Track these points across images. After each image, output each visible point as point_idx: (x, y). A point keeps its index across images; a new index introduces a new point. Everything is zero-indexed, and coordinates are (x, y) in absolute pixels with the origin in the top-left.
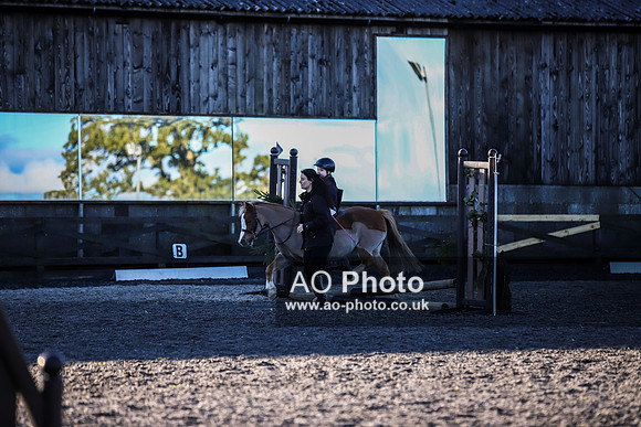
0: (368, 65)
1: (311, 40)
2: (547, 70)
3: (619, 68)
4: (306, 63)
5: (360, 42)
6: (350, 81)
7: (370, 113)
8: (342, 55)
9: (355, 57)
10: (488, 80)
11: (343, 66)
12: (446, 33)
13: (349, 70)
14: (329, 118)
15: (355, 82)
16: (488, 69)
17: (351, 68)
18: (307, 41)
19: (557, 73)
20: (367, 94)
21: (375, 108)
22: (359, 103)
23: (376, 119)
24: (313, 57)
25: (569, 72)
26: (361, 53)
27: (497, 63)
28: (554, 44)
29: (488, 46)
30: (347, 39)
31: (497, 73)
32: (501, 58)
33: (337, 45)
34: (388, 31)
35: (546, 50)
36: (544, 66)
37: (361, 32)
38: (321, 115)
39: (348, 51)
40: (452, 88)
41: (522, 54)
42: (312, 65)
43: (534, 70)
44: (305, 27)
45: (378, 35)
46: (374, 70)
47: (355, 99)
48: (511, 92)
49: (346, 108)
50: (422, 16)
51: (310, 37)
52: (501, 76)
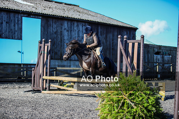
0: (20, 24)
1: (4, 16)
2: (66, 30)
3: (82, 31)
5: (18, 18)
6: (15, 29)
7: (20, 38)
8: (13, 21)
9: (16, 22)
10: (51, 31)
11: (13, 24)
12: (41, 18)
13: (15, 26)
14: (9, 39)
15: (16, 29)
16: (51, 28)
17: (15, 25)
18: (3, 16)
19: (68, 31)
20: (20, 33)
21: (22, 36)
22: (17, 35)
23: (22, 40)
24: (5, 21)
25: (71, 31)
26: (18, 21)
27: (54, 27)
28: (68, 23)
29: (51, 22)
30: (14, 17)
31: (54, 29)
32: (55, 26)
33: (12, 18)
34: (26, 16)
35: (66, 24)
36: (65, 29)
37: (18, 15)
38: (6, 38)
39: (14, 20)
40: (42, 33)
41: (60, 25)
42: (4, 23)
43: (63, 30)
44: (3, 12)
45: (23, 16)
46: (21, 26)
47: (16, 34)
48: (57, 35)
49: (14, 36)
50: (35, 12)
51: (4, 15)
52: (55, 31)
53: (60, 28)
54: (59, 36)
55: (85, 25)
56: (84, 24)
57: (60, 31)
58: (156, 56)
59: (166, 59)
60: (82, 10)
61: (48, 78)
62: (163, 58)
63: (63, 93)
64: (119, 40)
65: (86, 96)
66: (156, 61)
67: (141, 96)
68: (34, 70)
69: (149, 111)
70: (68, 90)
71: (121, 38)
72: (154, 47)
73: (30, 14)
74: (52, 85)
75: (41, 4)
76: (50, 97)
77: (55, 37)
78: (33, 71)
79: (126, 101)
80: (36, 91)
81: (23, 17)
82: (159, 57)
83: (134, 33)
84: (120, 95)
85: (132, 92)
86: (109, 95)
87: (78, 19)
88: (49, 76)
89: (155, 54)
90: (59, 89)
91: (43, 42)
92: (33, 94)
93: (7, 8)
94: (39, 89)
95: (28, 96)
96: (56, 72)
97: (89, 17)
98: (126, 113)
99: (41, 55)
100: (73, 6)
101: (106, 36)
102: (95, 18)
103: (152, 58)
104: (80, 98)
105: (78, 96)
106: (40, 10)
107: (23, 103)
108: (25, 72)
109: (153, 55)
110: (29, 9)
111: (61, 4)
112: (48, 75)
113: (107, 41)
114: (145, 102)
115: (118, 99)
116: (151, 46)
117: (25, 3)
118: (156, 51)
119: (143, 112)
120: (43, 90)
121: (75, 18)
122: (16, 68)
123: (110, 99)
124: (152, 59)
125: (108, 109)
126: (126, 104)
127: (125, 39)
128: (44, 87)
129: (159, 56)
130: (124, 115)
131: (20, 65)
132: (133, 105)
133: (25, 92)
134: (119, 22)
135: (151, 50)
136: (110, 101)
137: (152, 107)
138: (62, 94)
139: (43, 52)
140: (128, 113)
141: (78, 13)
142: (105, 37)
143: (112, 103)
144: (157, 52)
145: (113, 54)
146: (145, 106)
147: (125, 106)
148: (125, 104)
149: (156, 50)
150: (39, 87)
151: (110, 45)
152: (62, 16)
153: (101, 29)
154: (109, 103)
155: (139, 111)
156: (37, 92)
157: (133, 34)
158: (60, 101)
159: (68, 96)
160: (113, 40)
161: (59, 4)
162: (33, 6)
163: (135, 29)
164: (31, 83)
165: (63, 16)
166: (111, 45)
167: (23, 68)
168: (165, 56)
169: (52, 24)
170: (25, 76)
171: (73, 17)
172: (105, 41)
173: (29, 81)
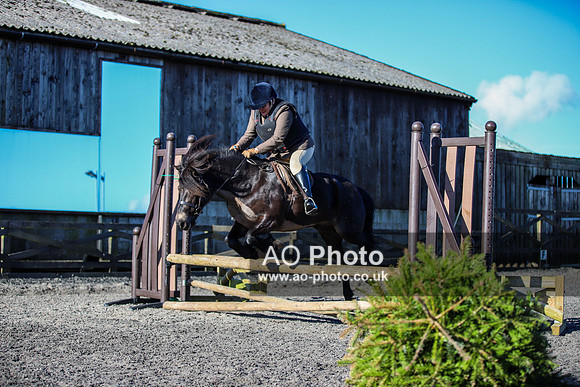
0: (94, 86)
1: (44, 57)
2: (242, 104)
4: (38, 79)
5: (87, 63)
6: (77, 99)
7: (95, 130)
8: (71, 74)
9: (82, 77)
10: (196, 108)
11: (71, 85)
12: (161, 63)
13: (76, 89)
14: (58, 131)
15: (82, 100)
16: (196, 98)
17: (78, 87)
18: (39, 58)
20: (93, 112)
21: (100, 125)
22: (85, 120)
23: (100, 135)
24: (44, 74)
26: (88, 74)
27: (203, 94)
28: (248, 83)
29: (196, 78)
30: (76, 61)
31: (203, 102)
32: (206, 90)
33: (66, 65)
34: (112, 57)
35: (242, 87)
36: (240, 101)
37: (89, 55)
38: (49, 129)
39: (76, 71)
40: (166, 112)
41: (223, 89)
42: (43, 82)
43: (233, 103)
44: (38, 45)
45: (104, 59)
46: (99, 91)
47: (81, 116)
48: (214, 120)
49: (73, 124)
50: (143, 46)
51: (42, 55)
52: (206, 106)
53: (223, 97)
54: (220, 124)
55: (303, 90)
56: (300, 85)
57: (223, 108)
58: (536, 188)
59: (567, 200)
60: (294, 39)
61: (185, 259)
62: (556, 195)
63: (233, 308)
64: (415, 136)
65: (306, 321)
66: (535, 206)
67: (487, 320)
68: (138, 234)
69: (511, 369)
70: (248, 300)
71: (420, 130)
72: (527, 162)
73: (125, 53)
74: (196, 282)
75: (163, 20)
76: (191, 323)
77: (208, 126)
78: (135, 237)
79: (436, 335)
80: (144, 301)
81: (104, 62)
82: (544, 192)
83: (463, 116)
84: (418, 318)
85: (456, 307)
86: (383, 316)
87: (283, 67)
88: (189, 253)
89: (529, 183)
90: (219, 297)
91: (169, 143)
92: (136, 313)
93: (53, 33)
94: (154, 294)
95: (118, 317)
96: (209, 242)
97: (319, 61)
98: (437, 375)
99: (161, 184)
100: (266, 27)
101: (373, 125)
102: (336, 64)
103: (522, 198)
104: (288, 326)
105: (281, 318)
106: (157, 40)
107: (103, 342)
108: (110, 239)
109: (525, 188)
110: (124, 37)
111: (228, 18)
112: (184, 249)
113: (377, 141)
114: (498, 338)
115: (411, 329)
116: (517, 155)
117: (110, 15)
118: (535, 173)
119: (491, 371)
120: (168, 299)
121: (271, 66)
122: (79, 226)
123: (384, 330)
124: (522, 201)
125: (380, 362)
126: (438, 346)
127: (434, 135)
128: (172, 288)
129: (543, 189)
130: (431, 380)
131: (93, 216)
132: (459, 348)
133: (110, 304)
134: (414, 78)
135: (519, 171)
136: (385, 336)
137: (521, 356)
138: (229, 313)
139: (167, 175)
140: (443, 374)
141: (283, 50)
142: (368, 128)
143: (392, 342)
144: (537, 176)
145: (394, 184)
146: (500, 353)
147: (434, 351)
148: (435, 346)
149: (535, 171)
150: (154, 291)
151: (384, 152)
152: (229, 59)
153: (356, 99)
154: (381, 341)
155: (479, 370)
156: (150, 306)
157: (460, 116)
158: (224, 336)
159: (247, 319)
160: (394, 137)
161: (220, 19)
162: (136, 25)
163: (467, 102)
164: (130, 276)
165: (232, 57)
166: (390, 152)
167: (102, 226)
168: (563, 191)
169: (196, 83)
170: (110, 252)
171: (265, 61)
172: (368, 142)
173: (124, 270)
